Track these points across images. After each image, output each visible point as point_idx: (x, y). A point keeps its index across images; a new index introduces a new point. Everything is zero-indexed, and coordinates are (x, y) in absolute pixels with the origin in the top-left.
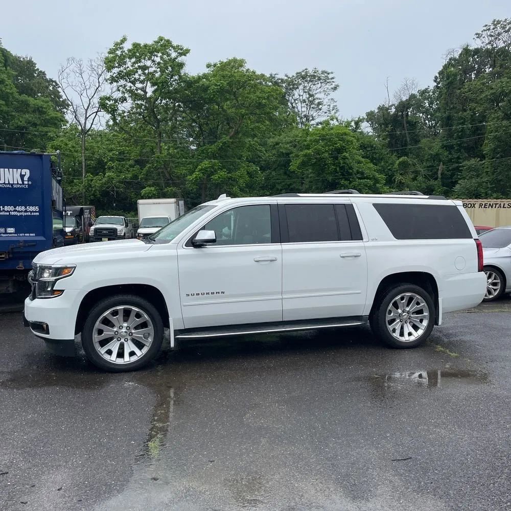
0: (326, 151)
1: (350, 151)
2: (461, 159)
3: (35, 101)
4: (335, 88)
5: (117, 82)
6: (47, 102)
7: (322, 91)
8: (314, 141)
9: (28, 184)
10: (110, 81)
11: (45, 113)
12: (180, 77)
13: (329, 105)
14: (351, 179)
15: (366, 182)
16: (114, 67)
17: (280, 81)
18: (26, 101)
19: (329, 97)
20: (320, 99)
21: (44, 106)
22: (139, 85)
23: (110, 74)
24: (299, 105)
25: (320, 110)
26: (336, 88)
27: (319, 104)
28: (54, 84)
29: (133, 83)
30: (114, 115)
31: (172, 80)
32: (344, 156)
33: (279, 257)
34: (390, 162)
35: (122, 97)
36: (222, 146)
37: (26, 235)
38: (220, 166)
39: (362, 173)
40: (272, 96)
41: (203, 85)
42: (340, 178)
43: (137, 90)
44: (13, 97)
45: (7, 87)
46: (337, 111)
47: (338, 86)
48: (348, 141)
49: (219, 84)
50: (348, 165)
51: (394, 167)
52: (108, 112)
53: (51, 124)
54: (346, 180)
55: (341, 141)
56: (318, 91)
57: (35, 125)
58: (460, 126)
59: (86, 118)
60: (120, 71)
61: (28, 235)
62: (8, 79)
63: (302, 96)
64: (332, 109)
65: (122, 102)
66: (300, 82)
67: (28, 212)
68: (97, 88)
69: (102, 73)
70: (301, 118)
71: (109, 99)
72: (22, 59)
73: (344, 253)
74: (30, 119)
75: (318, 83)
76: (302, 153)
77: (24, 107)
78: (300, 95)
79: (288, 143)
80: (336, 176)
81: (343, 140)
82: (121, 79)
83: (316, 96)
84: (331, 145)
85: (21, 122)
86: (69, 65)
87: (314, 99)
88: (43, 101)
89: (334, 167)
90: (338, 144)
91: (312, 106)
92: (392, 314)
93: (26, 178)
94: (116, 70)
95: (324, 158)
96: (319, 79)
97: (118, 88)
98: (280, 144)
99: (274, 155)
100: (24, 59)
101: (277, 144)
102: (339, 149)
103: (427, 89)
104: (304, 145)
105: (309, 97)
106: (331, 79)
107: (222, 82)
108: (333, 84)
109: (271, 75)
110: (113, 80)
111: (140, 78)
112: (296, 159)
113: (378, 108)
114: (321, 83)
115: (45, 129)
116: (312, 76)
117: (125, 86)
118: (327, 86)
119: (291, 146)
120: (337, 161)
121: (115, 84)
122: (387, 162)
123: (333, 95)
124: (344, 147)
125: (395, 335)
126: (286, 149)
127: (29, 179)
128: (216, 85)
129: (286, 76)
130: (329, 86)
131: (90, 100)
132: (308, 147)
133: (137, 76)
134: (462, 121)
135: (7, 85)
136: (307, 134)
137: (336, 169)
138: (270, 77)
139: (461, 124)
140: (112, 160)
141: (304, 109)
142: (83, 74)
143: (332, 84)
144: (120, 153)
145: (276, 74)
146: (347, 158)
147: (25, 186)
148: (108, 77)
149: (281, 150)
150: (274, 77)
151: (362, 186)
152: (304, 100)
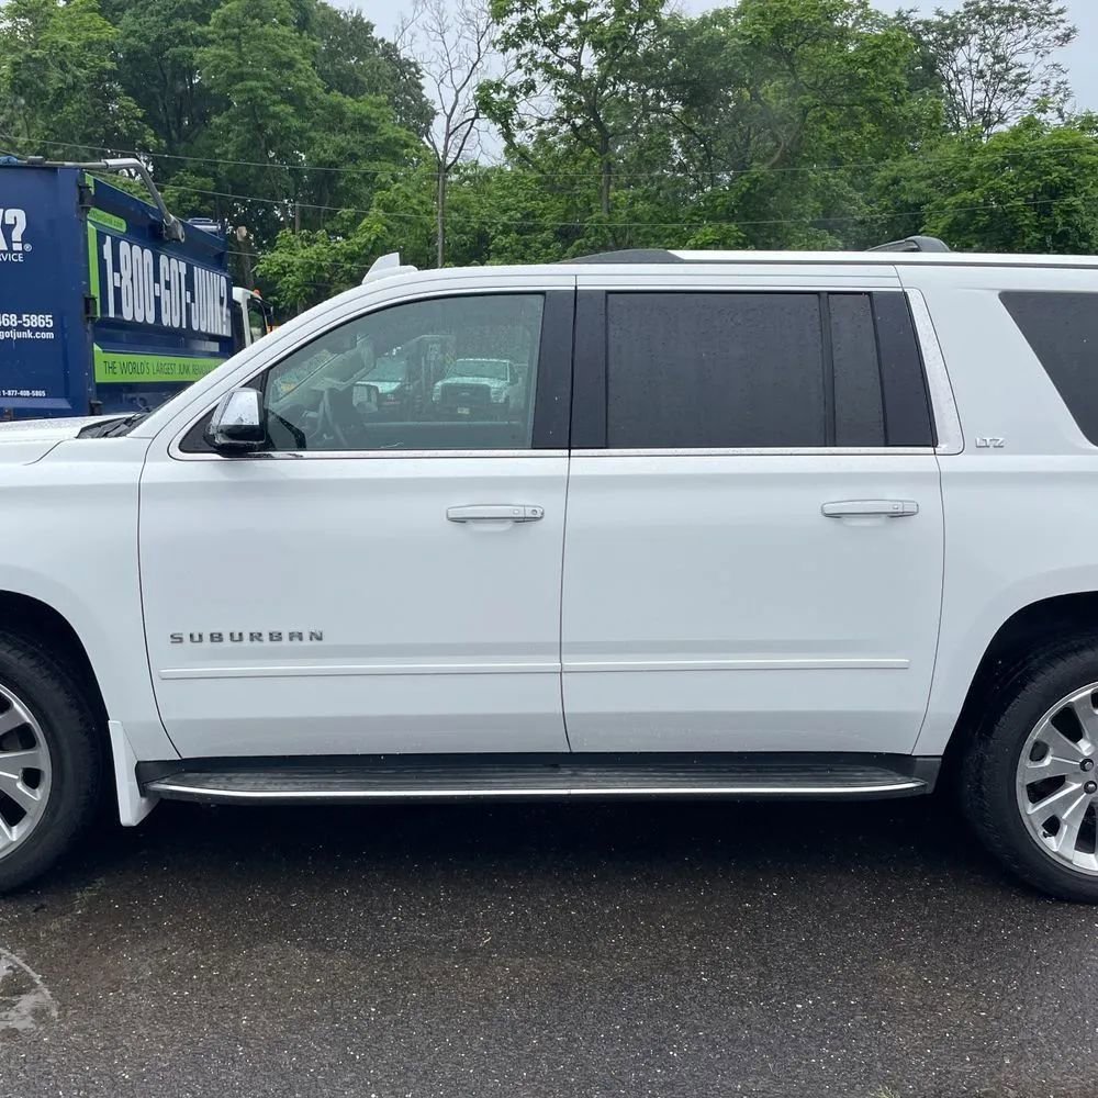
0: (1019, 194)
1: (1086, 191)
3: (356, 105)
4: (1066, 38)
5: (517, 46)
6: (379, 105)
7: (1030, 45)
8: (988, 169)
9: (23, 251)
10: (502, 46)
11: (373, 130)
12: (658, 22)
13: (1047, 83)
16: (511, 12)
17: (921, 27)
18: (340, 105)
19: (1048, 60)
20: (1021, 66)
21: (373, 116)
22: (566, 51)
23: (502, 28)
24: (967, 85)
25: (1022, 94)
26: (1069, 35)
27: (1019, 80)
28: (413, 70)
29: (554, 46)
30: (508, 124)
31: (640, 31)
32: (1069, 205)
33: (551, 505)
35: (526, 81)
36: (749, 189)
37: (22, 393)
38: (740, 237)
40: (883, 55)
41: (711, 38)
43: (561, 64)
44: (315, 99)
45: (299, 75)
46: (1068, 95)
47: (1074, 31)
48: (1083, 166)
49: (748, 33)
50: (1077, 229)
52: (496, 119)
53: (388, 155)
55: (1063, 165)
56: (1020, 46)
57: (353, 157)
59: (448, 135)
60: (523, 20)
61: (27, 393)
62: (304, 58)
63: (977, 62)
64: (1052, 91)
65: (526, 94)
66: (974, 27)
67: (25, 329)
68: (475, 65)
69: (488, 27)
70: (971, 119)
71: (498, 87)
72: (342, 16)
73: (837, 499)
74: (344, 144)
75: (1021, 27)
76: (952, 200)
77: (336, 120)
78: (970, 61)
79: (923, 178)
81: (1070, 163)
82: (527, 39)
83: (1014, 60)
84: (1032, 179)
85: (325, 151)
86: (417, 14)
87: (1007, 70)
88: (372, 103)
89: (1038, 236)
90: (1055, 175)
91: (1001, 86)
92: (1047, 761)
93: (17, 235)
94: (515, 18)
95: (1011, 212)
96: (1025, 15)
97: (518, 61)
98: (903, 183)
99: (886, 208)
100: (346, 14)
101: (896, 181)
102: (1058, 189)
104: (961, 180)
105: (994, 64)
106: (1057, 14)
107: (757, 26)
108: (1062, 25)
109: (899, 13)
110: (509, 42)
111: (567, 34)
112: (938, 217)
114: (1029, 25)
115: (373, 166)
116: (1005, 9)
117: (533, 54)
118: (1045, 33)
119: (932, 186)
120: (1047, 220)
121: (512, 52)
123: (1058, 54)
124: (1069, 181)
125: (1053, 844)
126: (917, 192)
127: (25, 238)
128: (743, 37)
129: (939, 13)
130: (1050, 33)
131: (458, 92)
132: (971, 185)
133: (562, 30)
135: (300, 71)
136: (972, 151)
137: (1043, 240)
138: (895, 20)
140: (506, 231)
141: (979, 96)
142: (445, 35)
143: (1058, 28)
144: (526, 216)
145: (912, 11)
146: (1076, 211)
147: (16, 257)
148: (499, 36)
149: (904, 197)
150: (906, 19)
152: (981, 72)
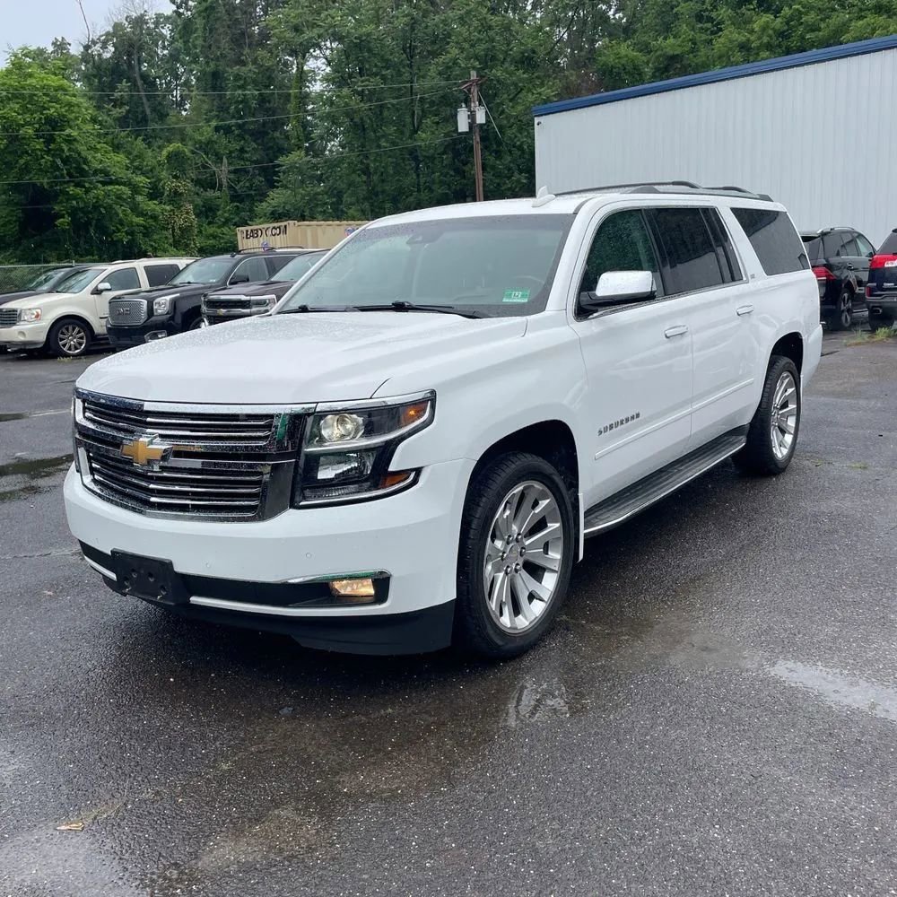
0: (27, 123)
1: (78, 125)
2: (246, 152)
14: (87, 185)
15: (118, 190)
32: (69, 136)
34: (135, 153)
39: (107, 174)
42: (65, 183)
48: (70, 105)
51: (145, 163)
54: (77, 185)
55: (56, 103)
58: (240, 92)
80: (56, 177)
84: (35, 111)
89: (51, 159)
90: (52, 110)
95: (24, 138)
102: (56, 121)
103: (142, 16)
113: (53, 44)
120: (54, 146)
122: (130, 154)
124: (64, 116)
134: (242, 82)
137: (54, 161)
139: (239, 87)
146: (75, 141)
151: (112, 200)
